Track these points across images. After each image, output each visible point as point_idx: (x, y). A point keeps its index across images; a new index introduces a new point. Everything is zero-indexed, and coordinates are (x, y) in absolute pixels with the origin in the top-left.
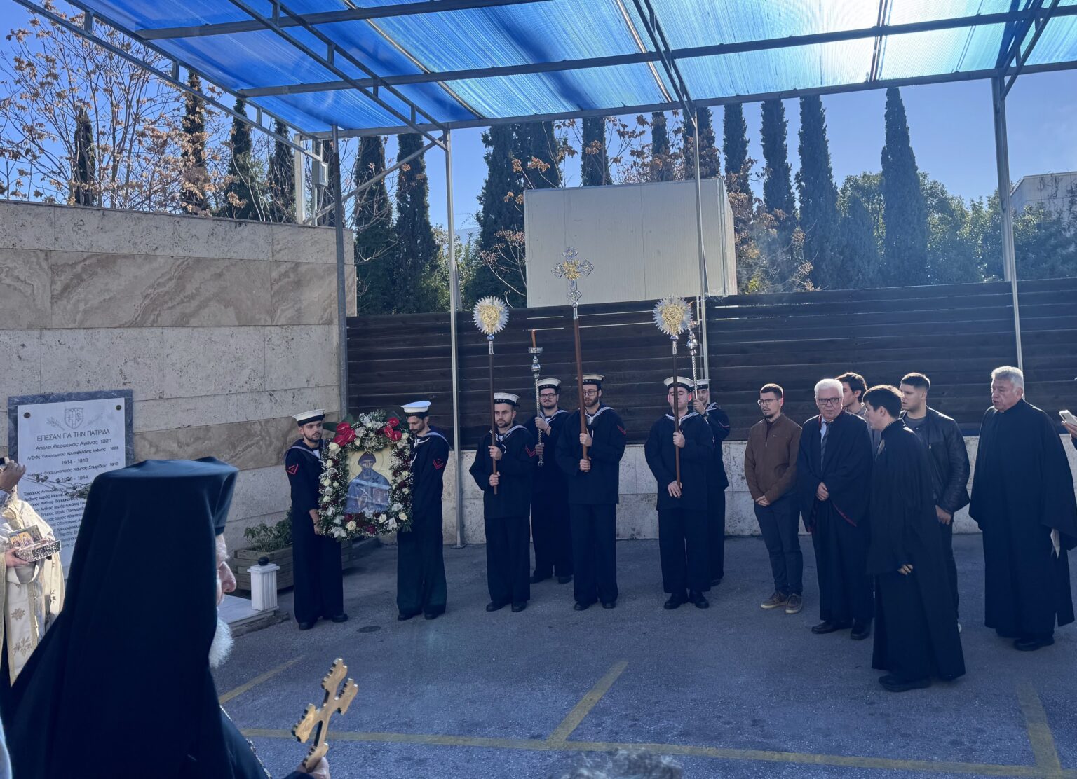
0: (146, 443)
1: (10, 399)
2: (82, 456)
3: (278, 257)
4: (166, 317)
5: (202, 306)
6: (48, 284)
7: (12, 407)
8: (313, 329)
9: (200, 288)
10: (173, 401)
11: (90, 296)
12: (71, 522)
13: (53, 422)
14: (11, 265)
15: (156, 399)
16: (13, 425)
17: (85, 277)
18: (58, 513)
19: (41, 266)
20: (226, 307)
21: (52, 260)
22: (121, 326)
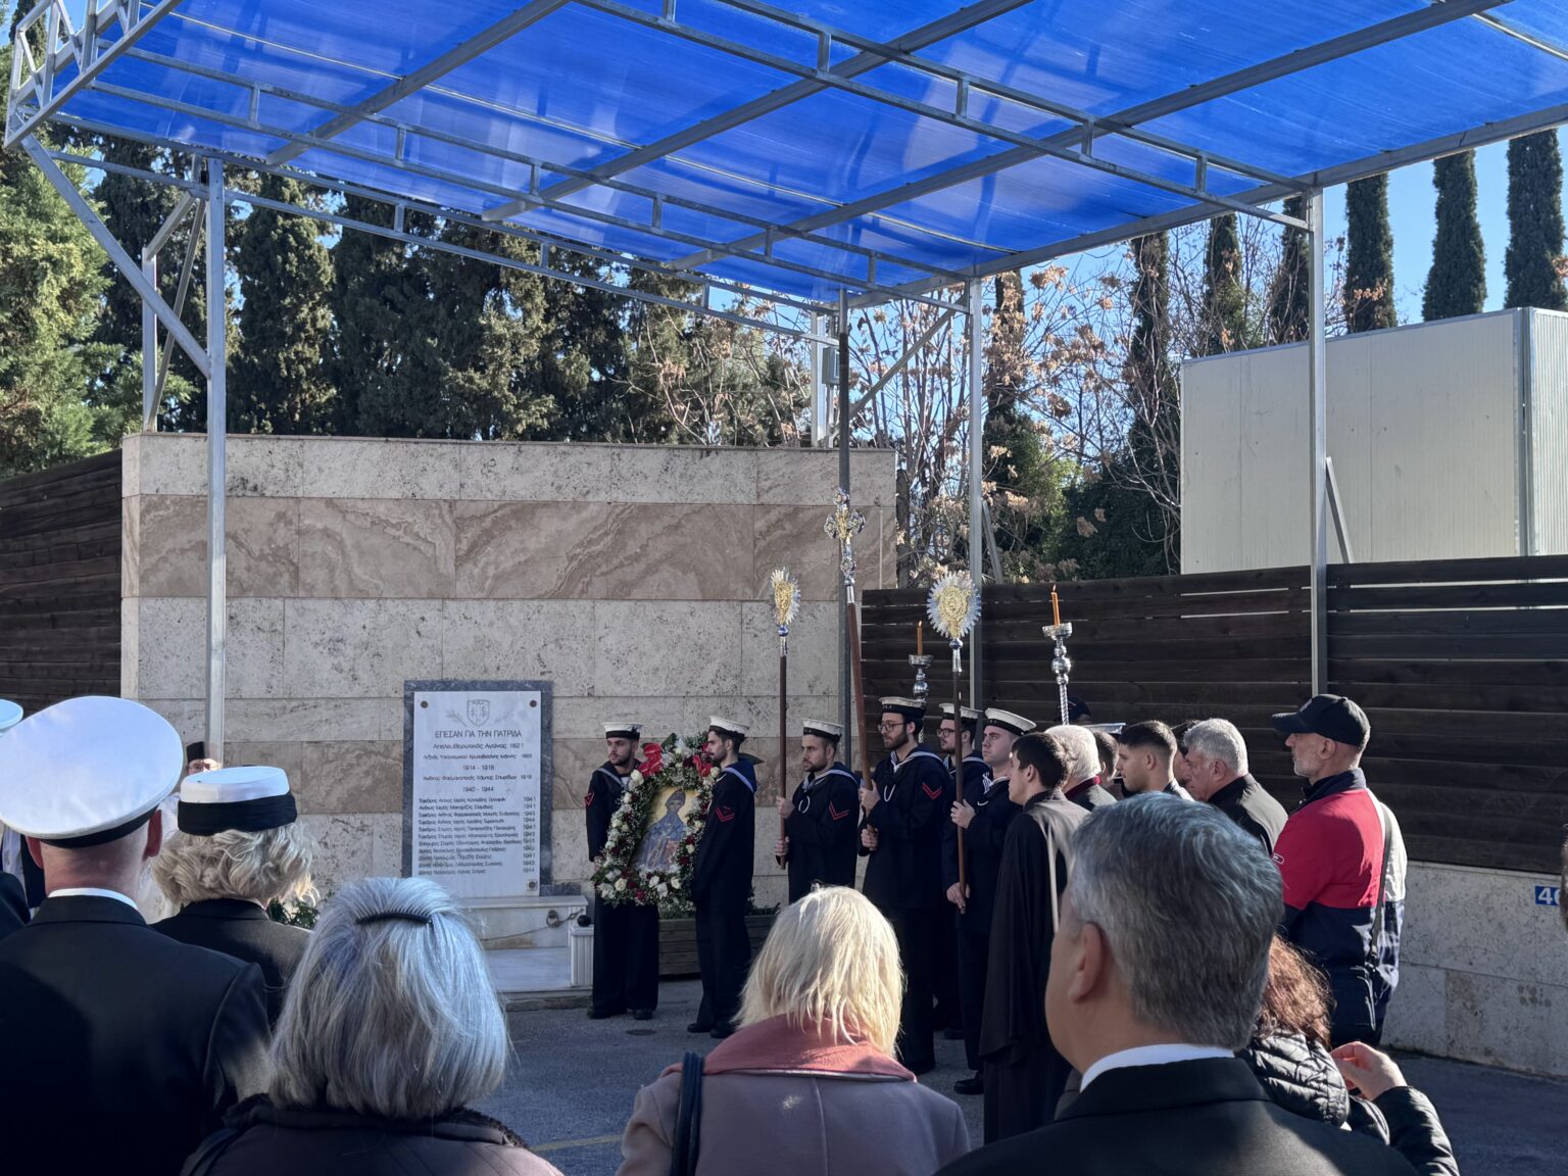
0: (570, 754)
1: (407, 685)
2: (487, 762)
3: (766, 499)
4: (599, 585)
5: (651, 570)
6: (452, 544)
7: (409, 693)
8: (821, 608)
9: (647, 546)
10: (607, 701)
11: (502, 558)
12: (472, 843)
13: (452, 715)
14: (410, 520)
15: (583, 697)
16: (408, 715)
17: (496, 533)
18: (458, 829)
19: (443, 520)
20: (685, 573)
21: (457, 513)
22: (540, 598)
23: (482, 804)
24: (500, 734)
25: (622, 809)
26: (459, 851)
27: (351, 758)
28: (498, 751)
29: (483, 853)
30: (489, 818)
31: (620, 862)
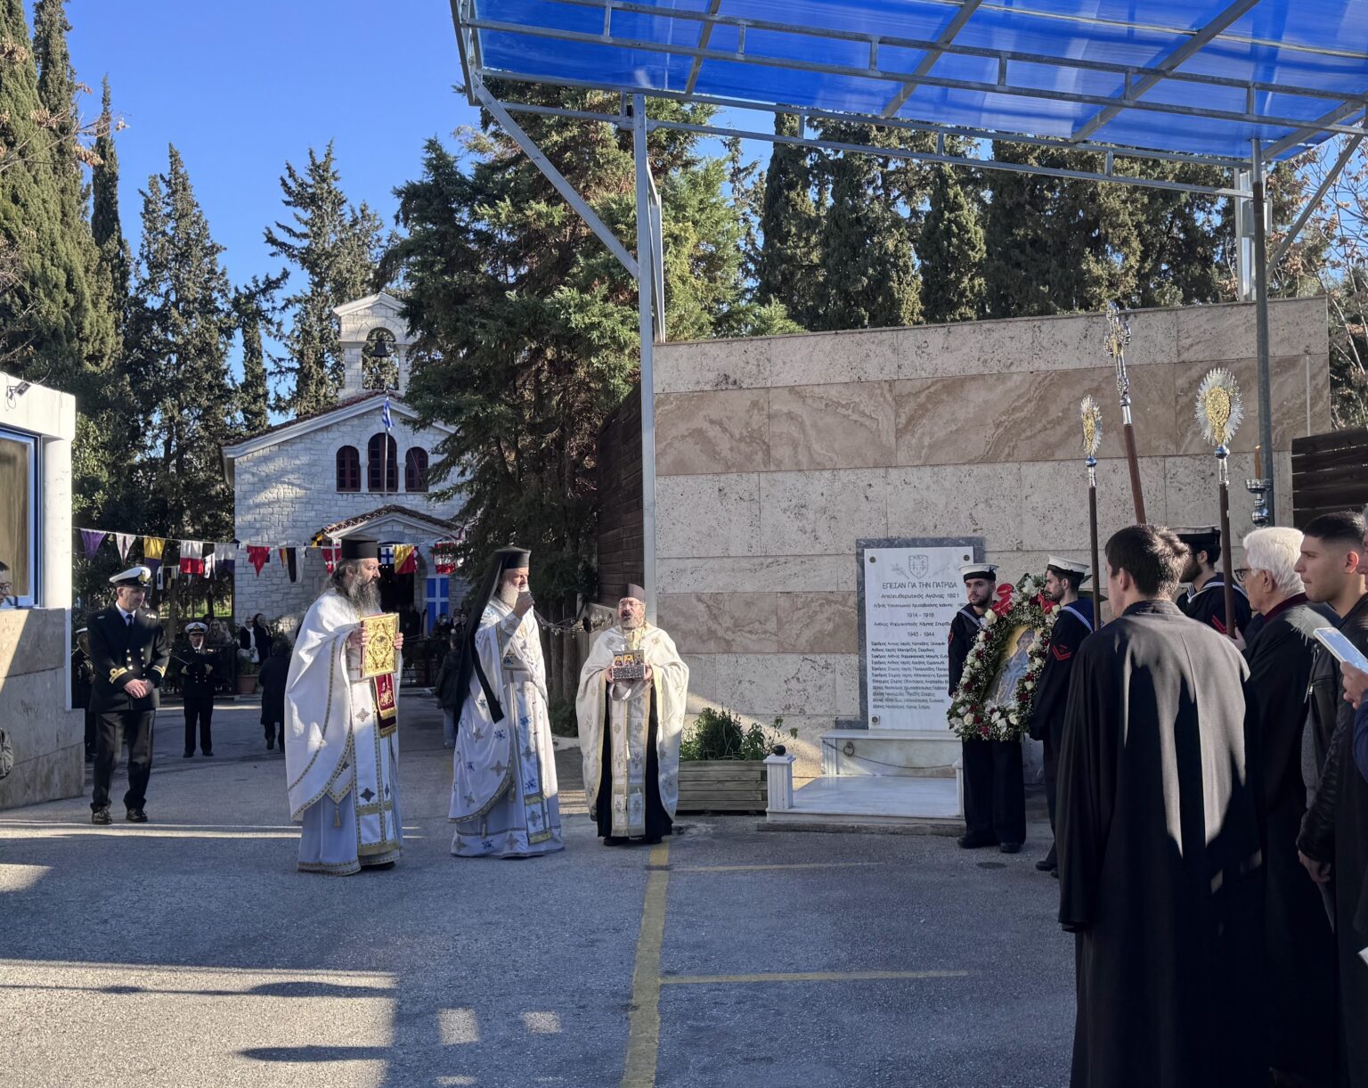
1: (857, 541)
2: (928, 610)
3: (1186, 356)
4: (1024, 449)
5: (1073, 432)
6: (893, 418)
7: (860, 550)
9: (1069, 409)
10: (1035, 555)
11: (936, 428)
12: (917, 682)
13: (897, 569)
14: (857, 400)
15: (1013, 551)
16: (860, 569)
17: (930, 406)
18: (905, 669)
19: (885, 398)
20: (1106, 432)
21: (896, 391)
22: (970, 462)
23: (925, 647)
24: (938, 585)
25: (976, 647)
26: (906, 688)
27: (815, 606)
28: (938, 601)
29: (926, 691)
30: (931, 660)
31: (971, 697)
